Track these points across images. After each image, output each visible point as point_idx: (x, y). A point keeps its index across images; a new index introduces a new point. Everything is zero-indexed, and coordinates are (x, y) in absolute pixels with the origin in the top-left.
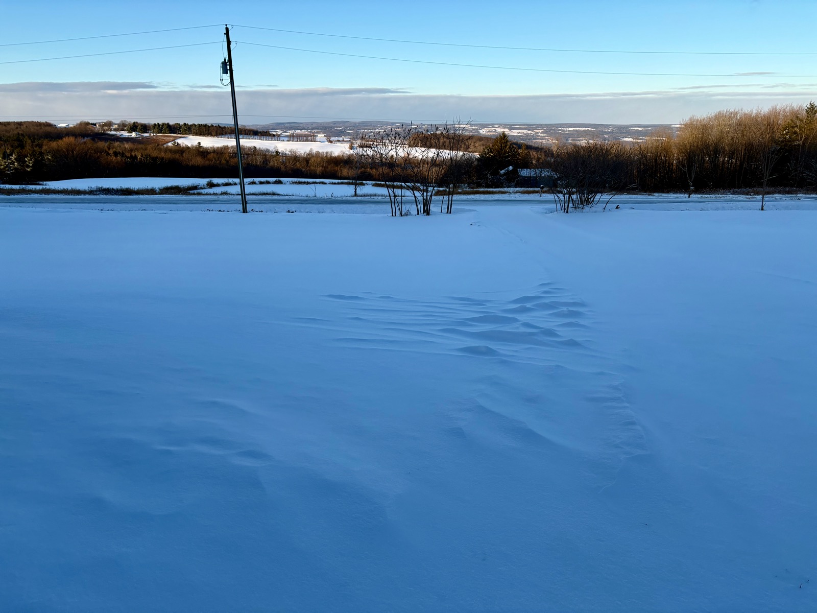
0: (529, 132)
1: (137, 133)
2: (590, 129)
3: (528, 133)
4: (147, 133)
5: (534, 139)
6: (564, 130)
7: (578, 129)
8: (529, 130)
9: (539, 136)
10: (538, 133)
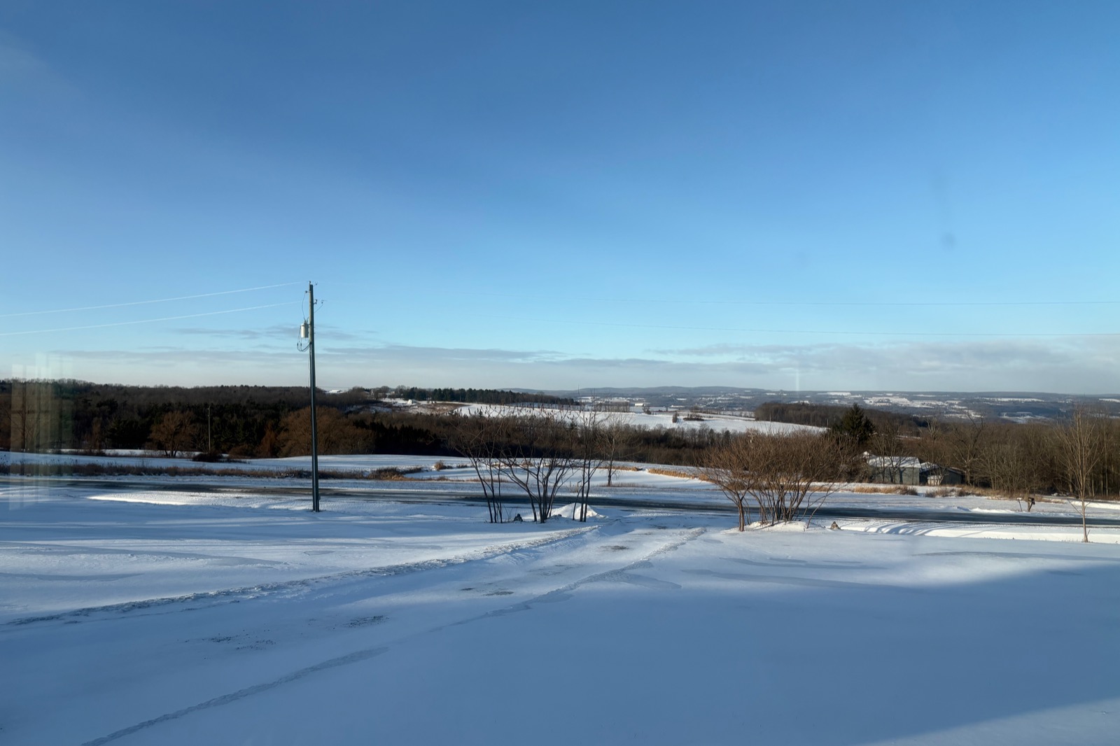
0: (940, 403)
1: (414, 400)
2: (1035, 400)
3: (938, 405)
4: (425, 400)
5: (947, 413)
6: (993, 402)
7: (1016, 399)
8: (939, 400)
9: (955, 409)
10: (953, 404)
